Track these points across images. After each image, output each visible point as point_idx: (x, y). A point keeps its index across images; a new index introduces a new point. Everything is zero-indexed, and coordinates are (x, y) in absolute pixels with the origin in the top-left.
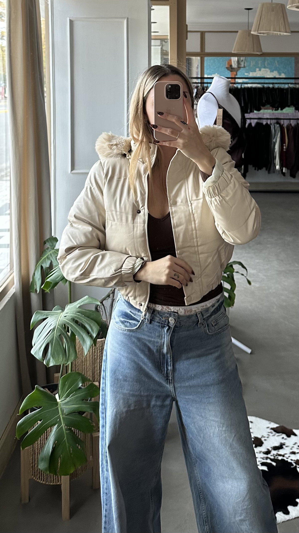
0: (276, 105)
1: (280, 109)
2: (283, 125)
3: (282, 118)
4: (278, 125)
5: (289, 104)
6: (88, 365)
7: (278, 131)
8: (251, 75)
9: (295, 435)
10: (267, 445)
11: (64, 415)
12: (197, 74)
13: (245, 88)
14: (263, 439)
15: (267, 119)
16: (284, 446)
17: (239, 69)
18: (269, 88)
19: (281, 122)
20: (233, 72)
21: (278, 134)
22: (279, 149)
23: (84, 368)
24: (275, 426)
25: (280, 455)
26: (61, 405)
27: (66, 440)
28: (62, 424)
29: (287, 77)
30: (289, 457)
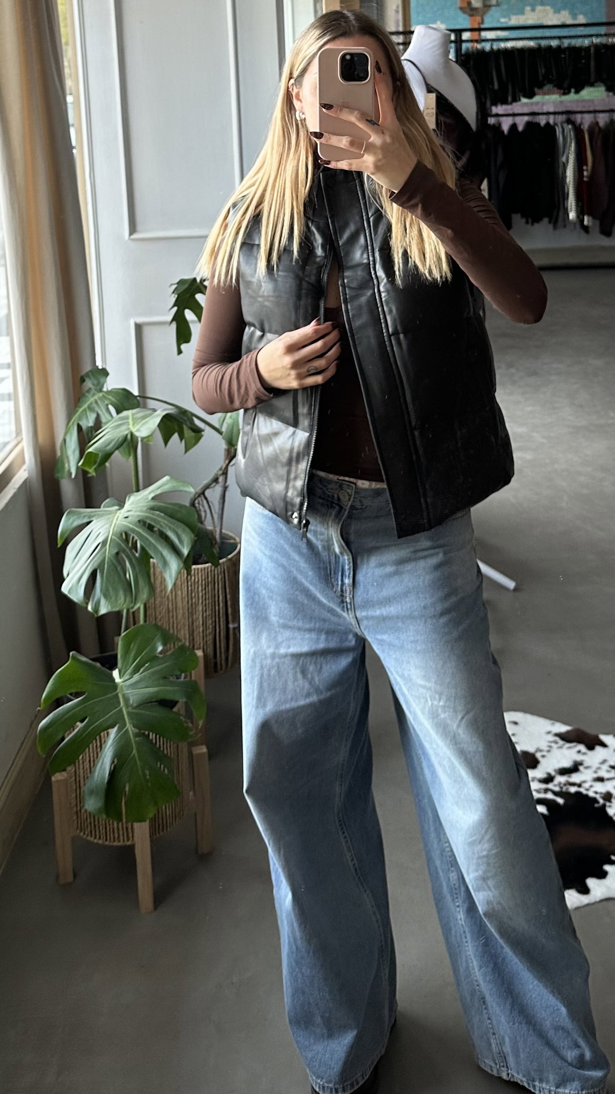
0: (566, 85)
1: (573, 90)
2: (580, 125)
3: (579, 109)
4: (570, 126)
5: (592, 80)
6: (180, 616)
7: (571, 139)
8: (514, 21)
9: (604, 745)
10: (548, 765)
11: (130, 708)
12: (398, 25)
13: (499, 50)
14: (538, 755)
15: (548, 113)
16: (581, 768)
17: (488, 10)
18: (551, 47)
19: (575, 118)
20: (474, 18)
21: (570, 146)
22: (574, 176)
23: (173, 623)
24: (563, 728)
25: (573, 784)
26: (124, 688)
27: (136, 755)
28: (126, 725)
29: (590, 22)
30: (591, 786)
